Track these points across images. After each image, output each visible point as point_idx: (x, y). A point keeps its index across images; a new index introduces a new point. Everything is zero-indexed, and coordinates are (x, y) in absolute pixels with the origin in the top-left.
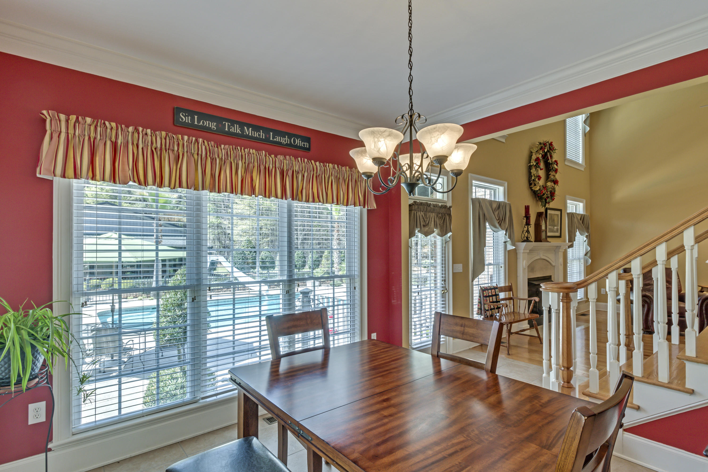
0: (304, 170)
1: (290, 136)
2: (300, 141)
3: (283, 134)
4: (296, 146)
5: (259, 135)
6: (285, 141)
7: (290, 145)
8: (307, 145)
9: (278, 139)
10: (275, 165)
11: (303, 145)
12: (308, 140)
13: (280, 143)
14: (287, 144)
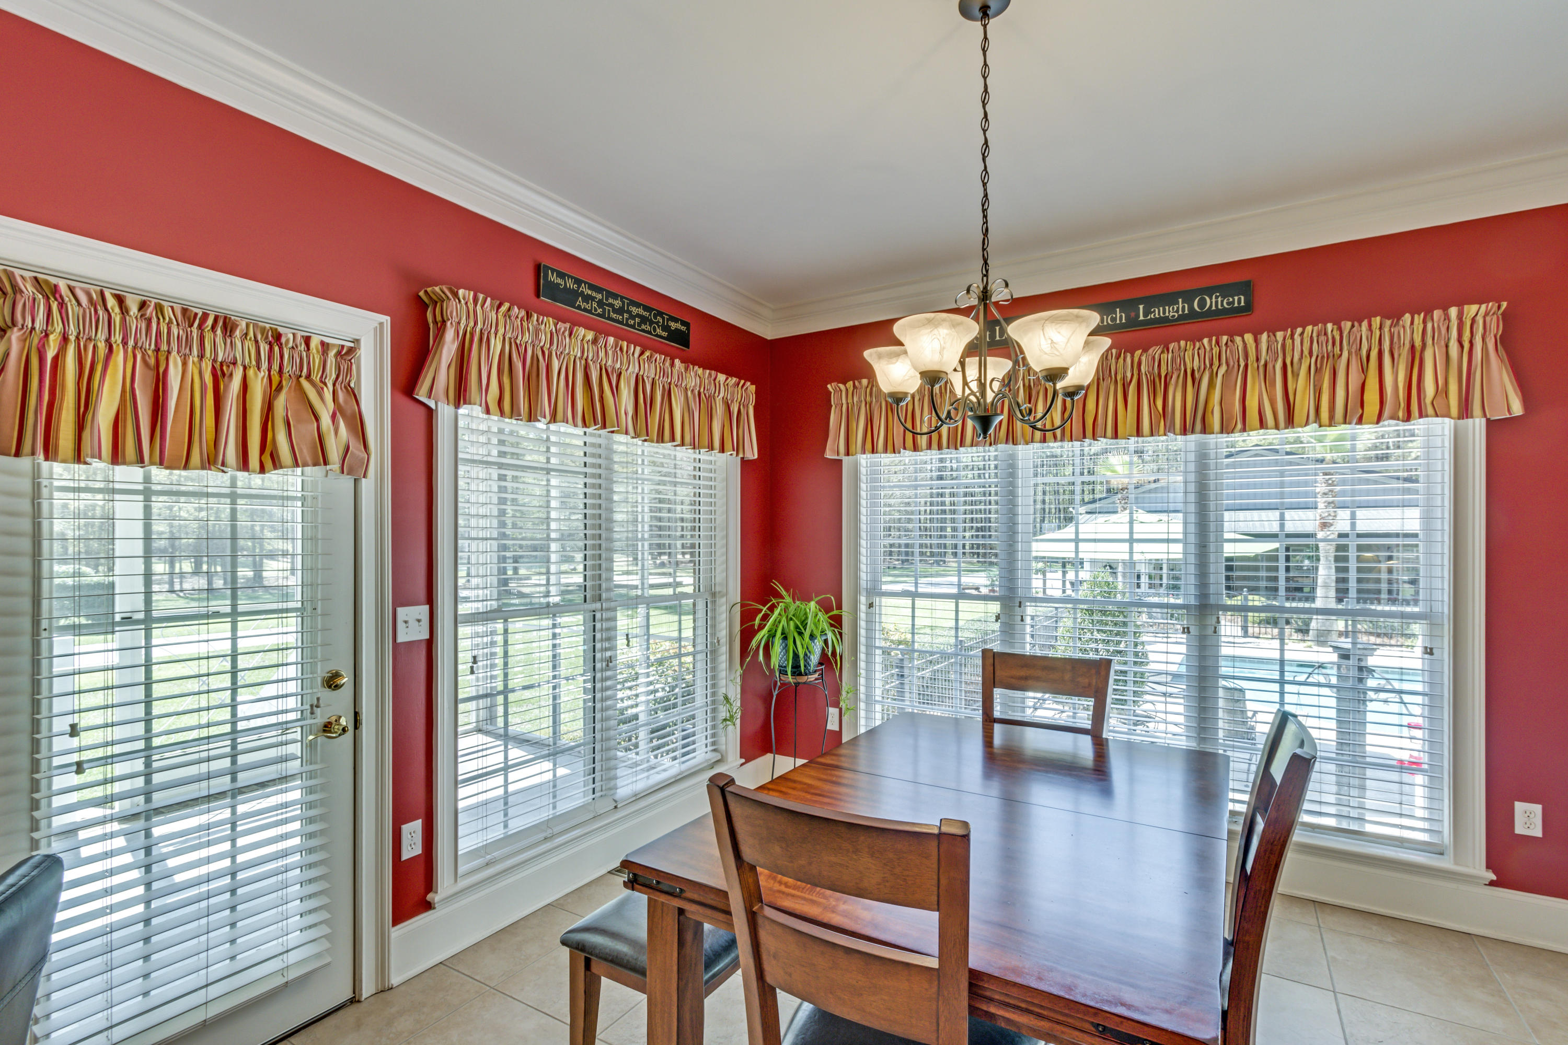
0: (1216, 362)
1: (1188, 296)
2: (1217, 297)
3: (1169, 299)
4: (1210, 313)
5: (1114, 319)
6: (1177, 311)
7: (1193, 314)
8: (1239, 300)
9: (1157, 313)
10: (1139, 370)
11: (1228, 304)
12: (1246, 288)
13: (1164, 321)
14: (1181, 317)
